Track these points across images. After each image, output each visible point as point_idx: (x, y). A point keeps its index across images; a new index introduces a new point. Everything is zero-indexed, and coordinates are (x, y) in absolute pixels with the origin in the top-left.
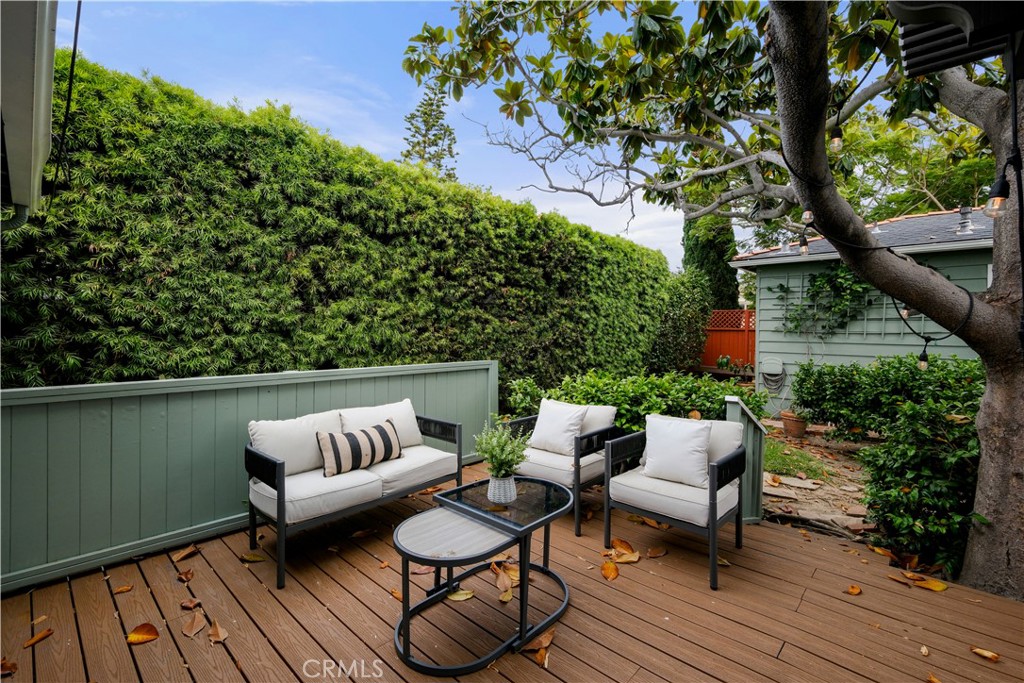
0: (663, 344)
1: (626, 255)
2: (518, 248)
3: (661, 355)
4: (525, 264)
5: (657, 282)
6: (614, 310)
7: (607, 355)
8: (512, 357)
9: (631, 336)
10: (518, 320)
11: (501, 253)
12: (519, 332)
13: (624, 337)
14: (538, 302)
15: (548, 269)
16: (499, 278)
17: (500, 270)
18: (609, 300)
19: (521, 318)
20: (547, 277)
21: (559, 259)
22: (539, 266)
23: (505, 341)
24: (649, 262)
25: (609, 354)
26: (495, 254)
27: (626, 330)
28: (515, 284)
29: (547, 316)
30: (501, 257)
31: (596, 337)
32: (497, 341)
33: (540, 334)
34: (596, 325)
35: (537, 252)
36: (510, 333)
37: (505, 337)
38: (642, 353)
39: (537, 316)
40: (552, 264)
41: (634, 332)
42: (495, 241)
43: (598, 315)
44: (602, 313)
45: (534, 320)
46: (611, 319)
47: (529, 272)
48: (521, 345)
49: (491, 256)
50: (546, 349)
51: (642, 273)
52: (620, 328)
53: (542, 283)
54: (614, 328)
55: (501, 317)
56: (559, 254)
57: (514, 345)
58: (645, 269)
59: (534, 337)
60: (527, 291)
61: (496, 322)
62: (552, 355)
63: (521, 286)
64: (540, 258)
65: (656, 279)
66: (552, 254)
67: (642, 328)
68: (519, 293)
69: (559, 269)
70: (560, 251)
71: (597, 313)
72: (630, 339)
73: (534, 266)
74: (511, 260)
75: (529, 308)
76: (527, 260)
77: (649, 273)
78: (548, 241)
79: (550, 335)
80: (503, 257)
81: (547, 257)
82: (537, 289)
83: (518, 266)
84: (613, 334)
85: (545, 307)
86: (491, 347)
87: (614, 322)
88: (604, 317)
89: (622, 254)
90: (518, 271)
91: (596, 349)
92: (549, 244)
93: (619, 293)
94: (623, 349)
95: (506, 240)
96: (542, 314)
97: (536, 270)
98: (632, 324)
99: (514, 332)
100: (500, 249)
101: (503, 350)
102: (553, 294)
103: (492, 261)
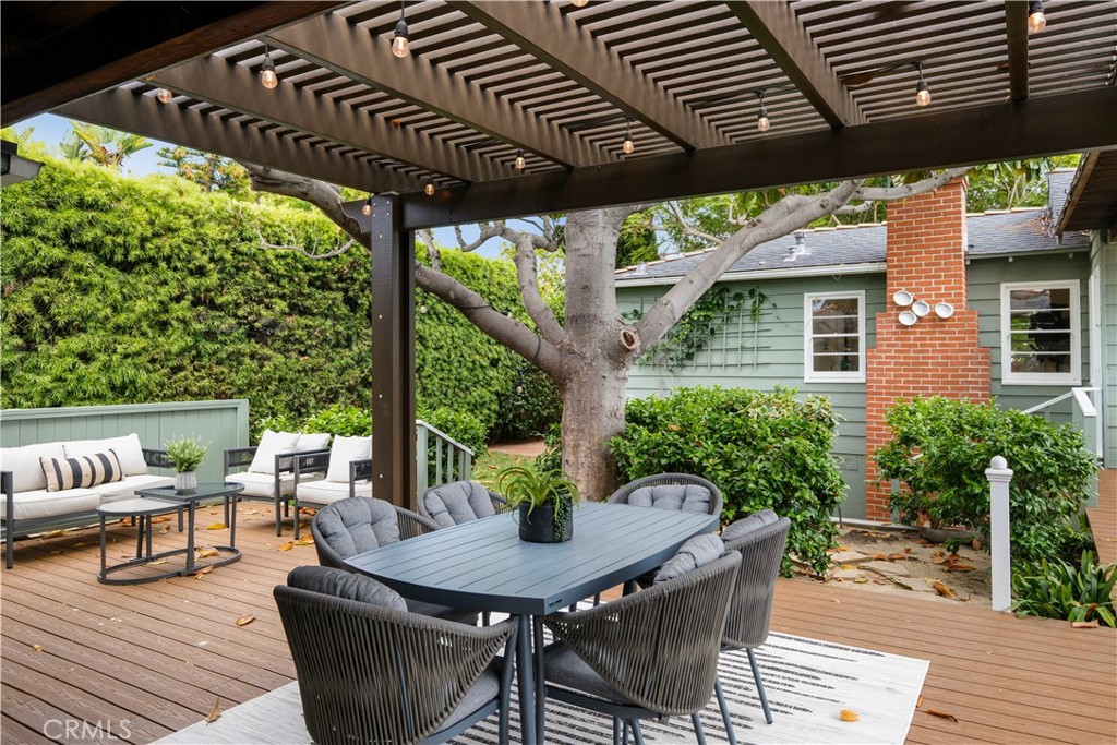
0: (532, 382)
1: (465, 272)
2: (307, 269)
3: (532, 396)
4: (318, 288)
5: (515, 305)
6: (449, 341)
7: (442, 396)
8: (302, 400)
9: (478, 371)
10: (310, 355)
11: (283, 276)
12: (313, 370)
13: (465, 373)
14: (337, 333)
15: (351, 294)
16: (281, 305)
17: (283, 297)
18: (441, 328)
19: (314, 353)
20: (352, 303)
21: (365, 281)
22: (338, 289)
23: (292, 381)
24: (502, 279)
25: (446, 394)
26: (275, 278)
27: (470, 365)
28: (304, 312)
29: (351, 350)
30: (284, 282)
31: (424, 374)
32: (281, 380)
33: (342, 370)
34: (424, 360)
35: (334, 274)
36: (299, 372)
37: (291, 375)
38: (497, 393)
39: (338, 350)
40: (356, 287)
41: (482, 366)
42: (275, 263)
43: (426, 347)
44: (430, 343)
45: (333, 355)
46: (445, 351)
47: (326, 298)
48: (314, 385)
49: (272, 280)
50: (350, 389)
51: (490, 293)
52: (459, 362)
53: (344, 310)
54: (450, 363)
55: (288, 351)
56: (365, 275)
57: (305, 385)
58: (494, 289)
59: (333, 375)
60: (322, 320)
61: (279, 359)
62: (360, 396)
63: (313, 315)
64: (341, 280)
65: (514, 301)
66: (355, 275)
67: (494, 363)
68: (311, 323)
69: (367, 292)
70: (367, 271)
71: (424, 346)
72: (476, 376)
73: (331, 289)
74: (299, 284)
75: (326, 340)
76: (322, 284)
77: (502, 294)
78: (351, 259)
79: (356, 373)
80: (287, 279)
81: (349, 278)
82: (336, 318)
83: (306, 291)
84: (450, 370)
85: (349, 339)
86: (272, 388)
87: (449, 356)
88: (436, 349)
89: (459, 272)
90: (309, 296)
91: (425, 389)
92: (352, 263)
93: (456, 320)
94: (467, 389)
95: (289, 260)
96: (345, 347)
97: (332, 295)
98: (477, 357)
99: (304, 370)
100: (282, 271)
101: (290, 391)
102: (361, 323)
103: (271, 286)
